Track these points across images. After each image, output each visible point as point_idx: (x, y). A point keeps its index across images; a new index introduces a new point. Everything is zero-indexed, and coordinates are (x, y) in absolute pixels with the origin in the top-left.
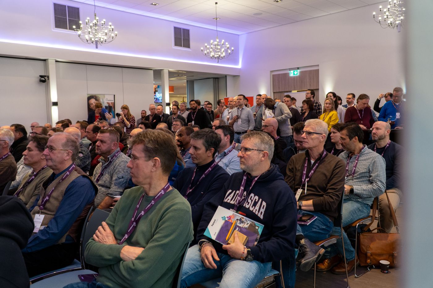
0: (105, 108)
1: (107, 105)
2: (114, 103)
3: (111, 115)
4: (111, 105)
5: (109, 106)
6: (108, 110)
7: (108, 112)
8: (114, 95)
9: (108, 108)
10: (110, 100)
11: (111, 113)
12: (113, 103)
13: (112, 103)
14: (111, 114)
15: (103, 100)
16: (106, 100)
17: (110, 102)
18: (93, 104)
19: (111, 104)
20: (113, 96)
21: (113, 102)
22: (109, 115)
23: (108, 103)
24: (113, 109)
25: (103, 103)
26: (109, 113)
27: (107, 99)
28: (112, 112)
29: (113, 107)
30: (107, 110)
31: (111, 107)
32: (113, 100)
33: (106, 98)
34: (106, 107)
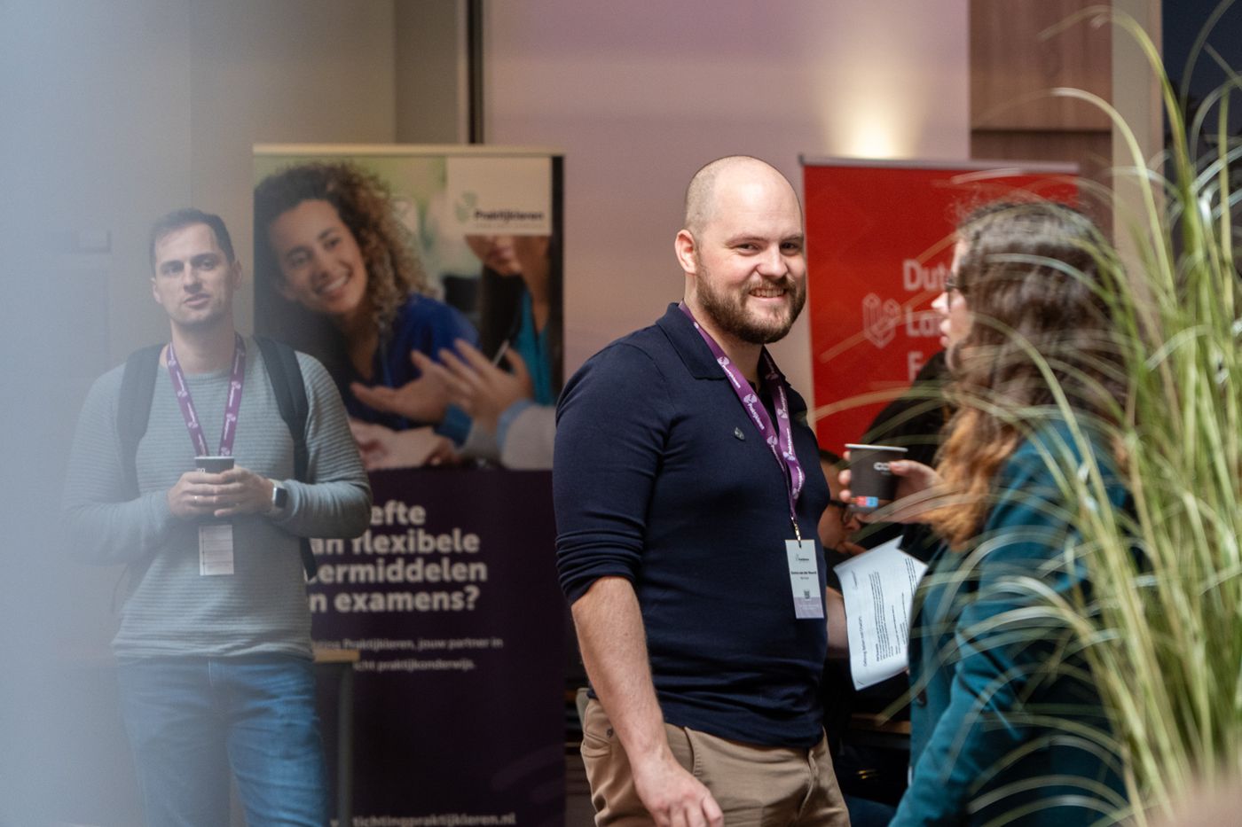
0: (440, 295)
1: (469, 265)
2: (555, 247)
3: (505, 366)
4: (516, 266)
5: (489, 272)
6: (477, 316)
7: (472, 332)
8: (558, 164)
9: (480, 301)
10: (508, 216)
11: (505, 349)
12: (542, 249)
13: (523, 243)
14: (513, 357)
15: (423, 215)
16: (461, 215)
17: (503, 232)
18: (310, 255)
19: (509, 254)
20: (545, 166)
21: (544, 228)
22: (490, 368)
23: (480, 245)
24: (541, 313)
25: (428, 241)
26: (489, 351)
27: (471, 198)
28: (525, 335)
29: (534, 286)
30: (469, 323)
31: (516, 282)
32: (544, 204)
33: (454, 193)
34: (453, 284)
